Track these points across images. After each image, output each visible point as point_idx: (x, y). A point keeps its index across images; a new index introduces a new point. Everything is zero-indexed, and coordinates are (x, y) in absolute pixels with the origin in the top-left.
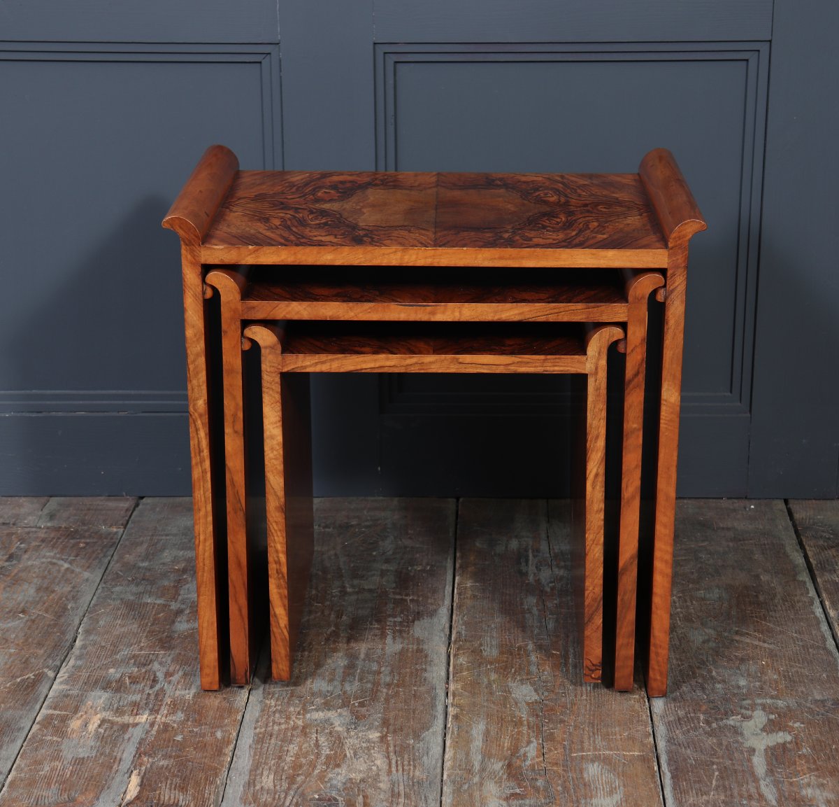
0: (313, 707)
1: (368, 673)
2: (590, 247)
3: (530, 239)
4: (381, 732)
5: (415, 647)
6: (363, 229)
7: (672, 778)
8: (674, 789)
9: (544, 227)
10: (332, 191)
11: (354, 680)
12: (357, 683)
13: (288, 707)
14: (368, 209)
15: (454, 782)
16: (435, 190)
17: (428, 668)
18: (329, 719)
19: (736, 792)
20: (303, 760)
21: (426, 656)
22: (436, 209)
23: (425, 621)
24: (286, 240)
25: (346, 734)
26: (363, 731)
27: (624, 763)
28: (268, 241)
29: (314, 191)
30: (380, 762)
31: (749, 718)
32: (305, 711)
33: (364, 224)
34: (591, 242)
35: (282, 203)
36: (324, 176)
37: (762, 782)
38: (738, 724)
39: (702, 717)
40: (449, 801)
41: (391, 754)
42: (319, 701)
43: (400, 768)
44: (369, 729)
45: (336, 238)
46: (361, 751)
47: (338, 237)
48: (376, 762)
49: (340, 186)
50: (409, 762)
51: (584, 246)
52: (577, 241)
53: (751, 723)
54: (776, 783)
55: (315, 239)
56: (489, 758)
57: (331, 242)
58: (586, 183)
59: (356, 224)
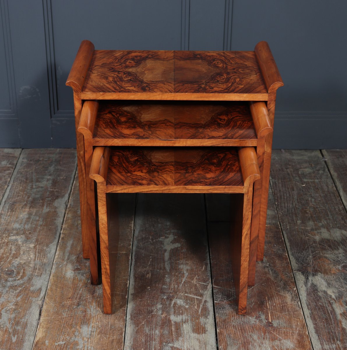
0: (12, 235)
1: (35, 221)
2: (236, 92)
3: (212, 88)
4: (35, 244)
5: (54, 210)
6: (146, 83)
7: (135, 261)
8: (135, 266)
9: (218, 81)
10: (132, 62)
11: (29, 223)
12: (30, 225)
13: (3, 234)
14: (147, 72)
15: (57, 264)
16: (173, 60)
17: (57, 219)
18: (17, 239)
19: (156, 266)
20: (5, 256)
21: (57, 214)
22: (174, 71)
23: (60, 199)
24: (115, 89)
25: (22, 245)
26: (28, 244)
27: (119, 256)
28: (108, 90)
29: (125, 62)
30: (32, 256)
31: (168, 237)
32: (9, 236)
33: (146, 80)
34: (237, 89)
35: (113, 69)
36: (129, 53)
37: (166, 263)
38: (163, 240)
39: (151, 237)
40: (54, 271)
41: (37, 253)
42: (15, 232)
43: (39, 258)
44: (31, 243)
45: (135, 88)
46: (26, 252)
47: (136, 87)
48: (31, 256)
49: (136, 58)
50: (43, 256)
51: (234, 92)
52: (231, 89)
53: (167, 240)
54: (171, 263)
55: (127, 88)
56: (71, 254)
57: (133, 90)
58: (233, 56)
59: (143, 80)
